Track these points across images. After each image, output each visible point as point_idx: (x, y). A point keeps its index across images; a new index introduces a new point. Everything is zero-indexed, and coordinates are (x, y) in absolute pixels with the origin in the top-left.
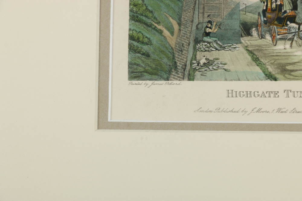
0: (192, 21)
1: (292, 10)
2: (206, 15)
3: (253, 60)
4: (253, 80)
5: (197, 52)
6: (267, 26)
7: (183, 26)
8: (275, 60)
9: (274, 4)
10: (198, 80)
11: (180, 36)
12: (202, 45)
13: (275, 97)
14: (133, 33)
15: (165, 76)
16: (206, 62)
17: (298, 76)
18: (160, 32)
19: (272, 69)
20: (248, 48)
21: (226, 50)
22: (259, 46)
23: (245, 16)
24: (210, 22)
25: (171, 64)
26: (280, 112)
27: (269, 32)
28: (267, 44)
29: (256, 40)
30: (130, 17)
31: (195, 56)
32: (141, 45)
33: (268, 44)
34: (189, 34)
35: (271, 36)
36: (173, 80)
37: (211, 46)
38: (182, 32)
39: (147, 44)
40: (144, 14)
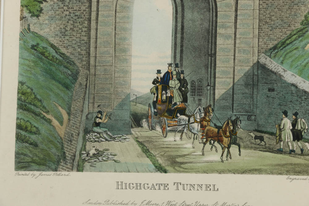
0: (82, 111)
1: (182, 102)
2: (96, 105)
3: (143, 152)
4: (143, 172)
5: (87, 143)
6: (157, 118)
7: (73, 115)
8: (165, 152)
9: (165, 96)
10: (87, 171)
11: (70, 126)
12: (92, 136)
13: (165, 190)
14: (21, 122)
15: (53, 167)
16: (96, 153)
17: (188, 169)
18: (49, 121)
19: (162, 161)
20: (138, 139)
21: (116, 141)
22: (149, 137)
23: (136, 107)
24: (100, 112)
25: (60, 155)
26: (170, 205)
27: (160, 123)
28: (157, 135)
29: (146, 131)
30: (18, 105)
31: (84, 146)
32: (28, 135)
33: (159, 135)
34: (78, 124)
35: (161, 128)
36: (61, 171)
37: (101, 137)
38: (71, 122)
39: (36, 134)
40: (32, 103)
